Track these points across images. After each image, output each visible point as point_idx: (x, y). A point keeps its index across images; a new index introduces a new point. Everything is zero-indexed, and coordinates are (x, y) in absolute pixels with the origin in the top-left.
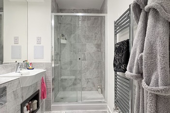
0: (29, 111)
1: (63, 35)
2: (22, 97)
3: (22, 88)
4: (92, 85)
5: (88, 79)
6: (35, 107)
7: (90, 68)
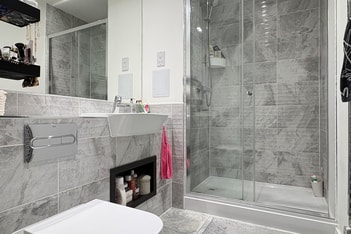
0: (131, 192)
1: (216, 48)
2: (114, 157)
3: (113, 140)
4: (292, 171)
5: (281, 153)
6: (147, 190)
7: (287, 123)
